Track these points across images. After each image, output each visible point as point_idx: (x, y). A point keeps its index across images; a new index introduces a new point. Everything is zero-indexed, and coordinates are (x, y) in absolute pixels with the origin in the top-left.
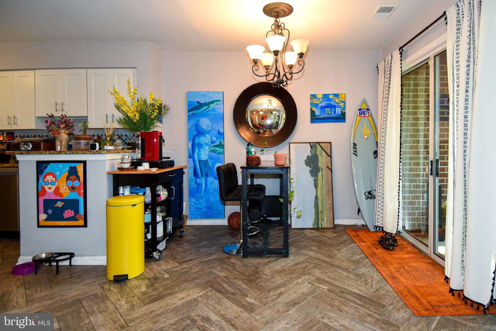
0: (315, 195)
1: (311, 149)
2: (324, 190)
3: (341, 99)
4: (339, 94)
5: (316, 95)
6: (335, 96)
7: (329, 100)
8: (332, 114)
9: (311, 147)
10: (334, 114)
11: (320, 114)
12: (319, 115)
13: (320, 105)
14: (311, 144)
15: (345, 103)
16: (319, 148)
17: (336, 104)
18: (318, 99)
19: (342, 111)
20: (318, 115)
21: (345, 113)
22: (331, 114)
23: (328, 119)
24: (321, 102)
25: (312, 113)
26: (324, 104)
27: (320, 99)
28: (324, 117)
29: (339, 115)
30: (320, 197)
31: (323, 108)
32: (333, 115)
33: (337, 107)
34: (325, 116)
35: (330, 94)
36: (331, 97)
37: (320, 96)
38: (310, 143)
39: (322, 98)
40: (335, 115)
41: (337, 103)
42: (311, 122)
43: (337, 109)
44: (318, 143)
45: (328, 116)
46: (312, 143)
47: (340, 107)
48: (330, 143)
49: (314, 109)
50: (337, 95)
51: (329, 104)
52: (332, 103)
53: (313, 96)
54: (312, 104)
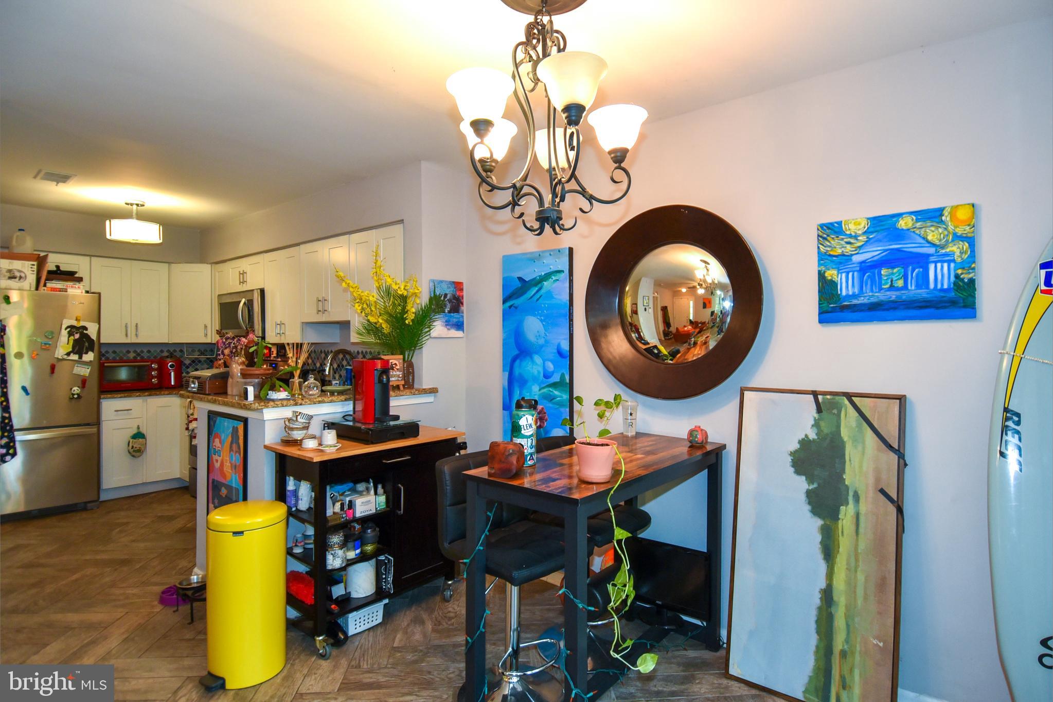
1: (816, 416)
3: (951, 228)
4: (940, 211)
5: (840, 223)
6: (924, 220)
7: (899, 235)
8: (912, 287)
9: (819, 410)
10: (918, 286)
11: (856, 290)
12: (854, 296)
13: (857, 259)
14: (820, 397)
15: (971, 241)
16: (849, 416)
17: (932, 250)
18: (850, 236)
19: (957, 276)
20: (848, 296)
21: (972, 282)
22: (905, 287)
23: (895, 309)
24: (860, 247)
25: (826, 288)
26: (873, 253)
27: (856, 237)
28: (873, 300)
29: (942, 290)
31: (868, 268)
32: (913, 291)
33: (932, 259)
34: (881, 296)
35: (900, 215)
36: (904, 223)
37: (856, 224)
38: (814, 394)
39: (865, 233)
40: (923, 293)
41: (934, 245)
42: (821, 321)
43: (932, 267)
44: (849, 396)
45: (893, 295)
46: (825, 393)
47: (948, 259)
48: (902, 399)
49: (831, 274)
50: (934, 216)
51: (898, 250)
52: (909, 247)
53: (830, 230)
54: (824, 258)
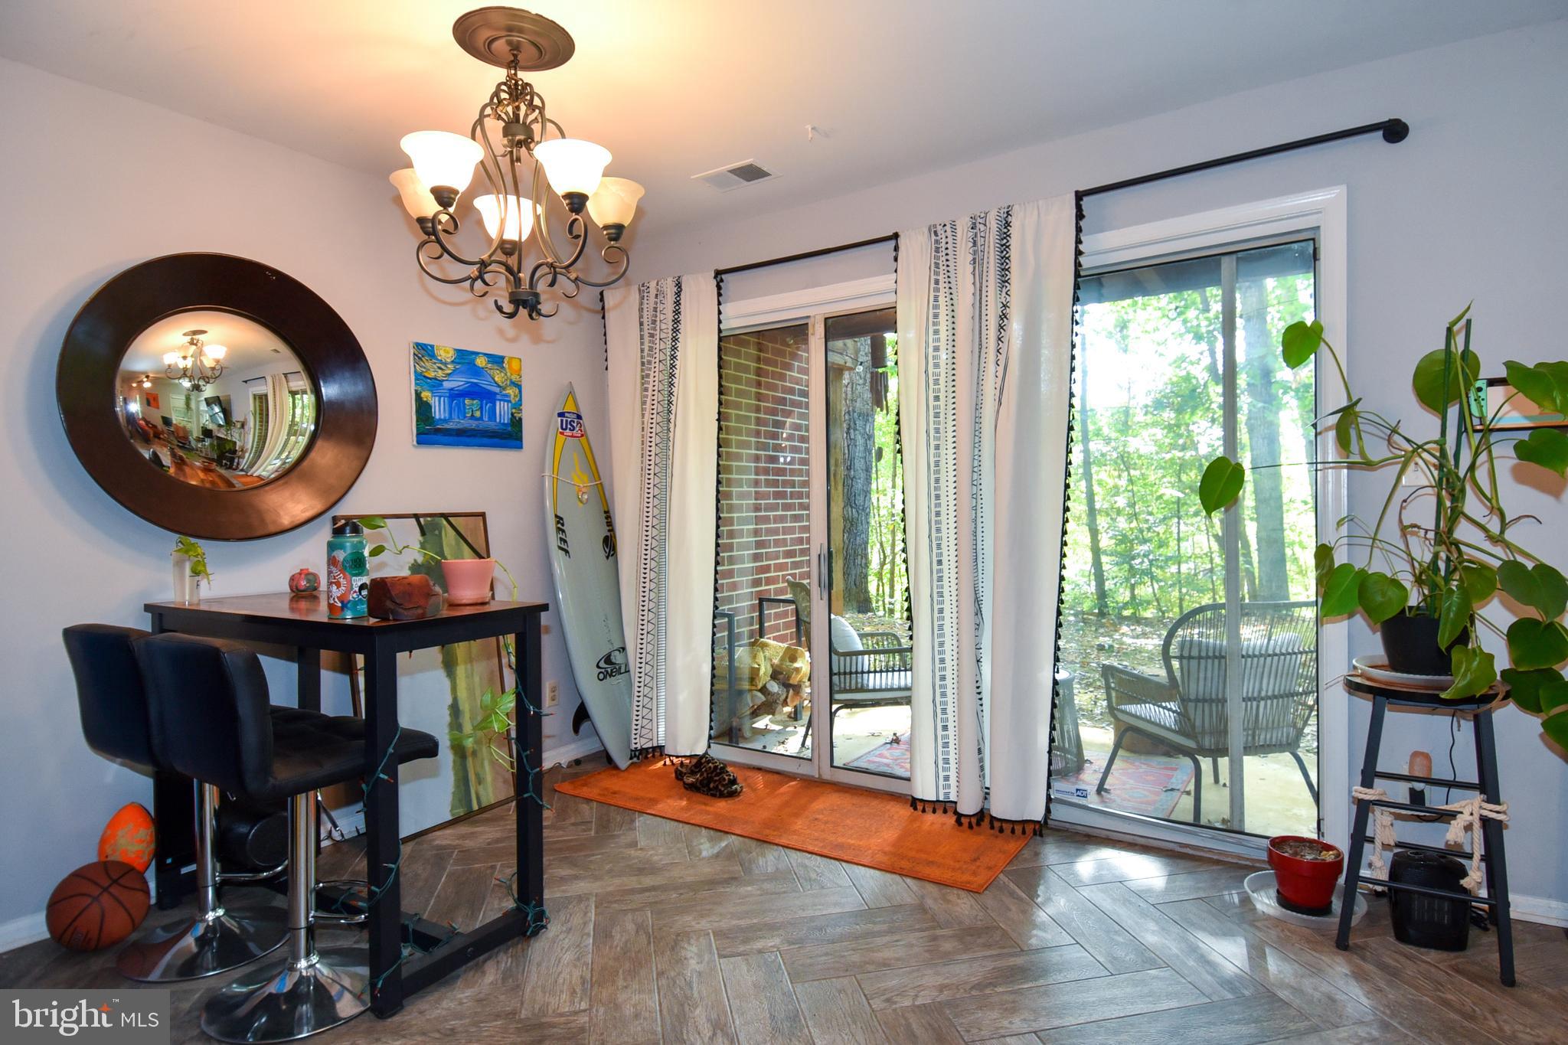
0: (450, 701)
1: (421, 539)
2: (477, 679)
3: (509, 374)
4: (503, 358)
5: (432, 347)
6: (493, 362)
7: (477, 372)
8: (486, 418)
9: (423, 533)
10: (490, 419)
11: (447, 415)
12: (445, 421)
13: (446, 385)
14: (422, 520)
15: (519, 387)
16: (448, 536)
17: (497, 390)
18: (441, 362)
19: (512, 414)
20: (440, 419)
21: (520, 419)
22: (481, 418)
23: (474, 436)
24: (449, 374)
25: (423, 410)
26: (458, 383)
27: (445, 364)
28: (459, 426)
29: (504, 424)
30: (465, 706)
31: (455, 395)
32: (487, 423)
33: (498, 397)
34: (466, 424)
35: (477, 354)
36: (481, 362)
37: (446, 354)
38: (416, 517)
39: (453, 362)
40: (492, 425)
41: (499, 386)
42: (419, 443)
43: (498, 403)
44: (445, 516)
45: (473, 424)
46: (425, 515)
47: (506, 399)
48: (483, 515)
49: (426, 395)
50: (497, 360)
51: (476, 384)
52: (484, 384)
53: (424, 351)
54: (420, 377)
